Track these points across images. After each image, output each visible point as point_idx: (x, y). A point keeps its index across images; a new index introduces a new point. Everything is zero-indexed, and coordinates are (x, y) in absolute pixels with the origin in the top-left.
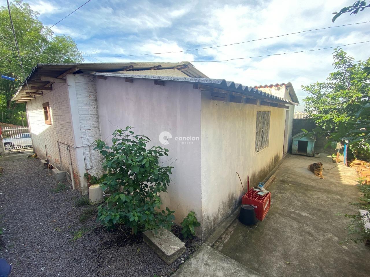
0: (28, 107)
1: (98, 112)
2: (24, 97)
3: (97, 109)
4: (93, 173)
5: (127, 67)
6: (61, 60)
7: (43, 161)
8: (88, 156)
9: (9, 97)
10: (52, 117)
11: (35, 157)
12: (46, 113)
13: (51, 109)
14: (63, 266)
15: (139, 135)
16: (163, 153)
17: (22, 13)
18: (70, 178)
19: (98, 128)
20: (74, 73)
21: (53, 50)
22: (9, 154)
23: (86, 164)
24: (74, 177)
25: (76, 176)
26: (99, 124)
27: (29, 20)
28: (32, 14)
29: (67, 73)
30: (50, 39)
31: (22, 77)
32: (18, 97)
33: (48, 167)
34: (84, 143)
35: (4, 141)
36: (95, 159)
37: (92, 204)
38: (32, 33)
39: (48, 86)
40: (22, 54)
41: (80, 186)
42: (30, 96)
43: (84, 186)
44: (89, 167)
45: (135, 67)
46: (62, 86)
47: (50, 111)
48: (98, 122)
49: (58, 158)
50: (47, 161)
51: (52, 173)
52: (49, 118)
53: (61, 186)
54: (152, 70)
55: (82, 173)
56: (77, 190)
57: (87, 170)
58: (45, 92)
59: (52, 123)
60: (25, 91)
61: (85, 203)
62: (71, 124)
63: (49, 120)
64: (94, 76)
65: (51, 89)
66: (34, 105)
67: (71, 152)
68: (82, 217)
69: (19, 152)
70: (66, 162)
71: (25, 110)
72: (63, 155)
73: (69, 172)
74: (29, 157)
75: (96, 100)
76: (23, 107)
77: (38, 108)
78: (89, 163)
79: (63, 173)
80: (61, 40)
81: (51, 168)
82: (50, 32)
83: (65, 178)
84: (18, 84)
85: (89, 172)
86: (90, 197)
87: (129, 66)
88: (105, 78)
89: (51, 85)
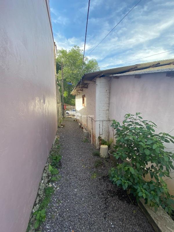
0: (76, 97)
1: (109, 100)
2: (76, 92)
3: (109, 98)
4: (103, 137)
5: (132, 68)
6: (93, 71)
7: (79, 124)
8: (101, 126)
9: (69, 92)
10: (85, 102)
11: (76, 121)
12: (83, 100)
13: (86, 98)
14: (86, 195)
15: (147, 121)
16: (169, 140)
17: (76, 52)
18: (91, 137)
19: (108, 110)
20: (100, 77)
21: (88, 68)
22: (67, 118)
23: (100, 131)
24: (93, 136)
25: (94, 137)
26: (109, 108)
27: (79, 55)
28: (80, 52)
29: (97, 78)
30: (86, 63)
31: (74, 83)
32: (73, 92)
33: (81, 127)
34: (100, 119)
35: (66, 112)
36: (105, 129)
37: (101, 157)
38: (80, 61)
39: (86, 86)
40: (75, 72)
41: (95, 143)
42: (78, 92)
43: (97, 144)
44: (101, 133)
45: (139, 67)
46: (93, 85)
47: (85, 99)
48: (109, 106)
49: (86, 124)
50: (81, 124)
51: (83, 131)
52: (84, 103)
53: (86, 140)
54: (151, 68)
55: (97, 136)
56: (93, 144)
57: (100, 135)
58: (84, 89)
59: (86, 106)
60: (76, 89)
61: (97, 155)
62: (95, 107)
63: (84, 104)
64: (111, 77)
65: (87, 88)
66: (79, 96)
67: (93, 122)
68: (96, 165)
69: (71, 118)
70: (90, 127)
71: (74, 98)
72: (88, 123)
73: (91, 133)
74: (74, 120)
75: (110, 92)
76: (74, 97)
77: (80, 98)
78: (101, 130)
79: (87, 132)
80: (91, 62)
81: (82, 128)
82: (87, 59)
83: (89, 135)
84: (73, 87)
85: (101, 136)
86: (101, 152)
87: (133, 67)
88: (117, 77)
89: (87, 86)
